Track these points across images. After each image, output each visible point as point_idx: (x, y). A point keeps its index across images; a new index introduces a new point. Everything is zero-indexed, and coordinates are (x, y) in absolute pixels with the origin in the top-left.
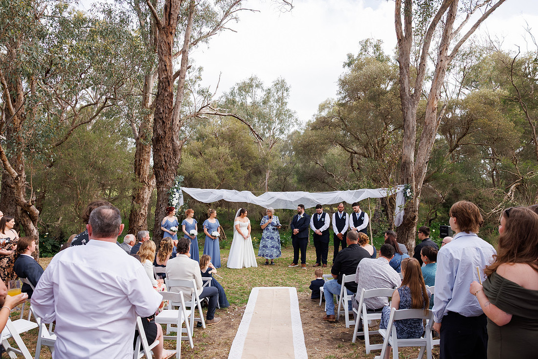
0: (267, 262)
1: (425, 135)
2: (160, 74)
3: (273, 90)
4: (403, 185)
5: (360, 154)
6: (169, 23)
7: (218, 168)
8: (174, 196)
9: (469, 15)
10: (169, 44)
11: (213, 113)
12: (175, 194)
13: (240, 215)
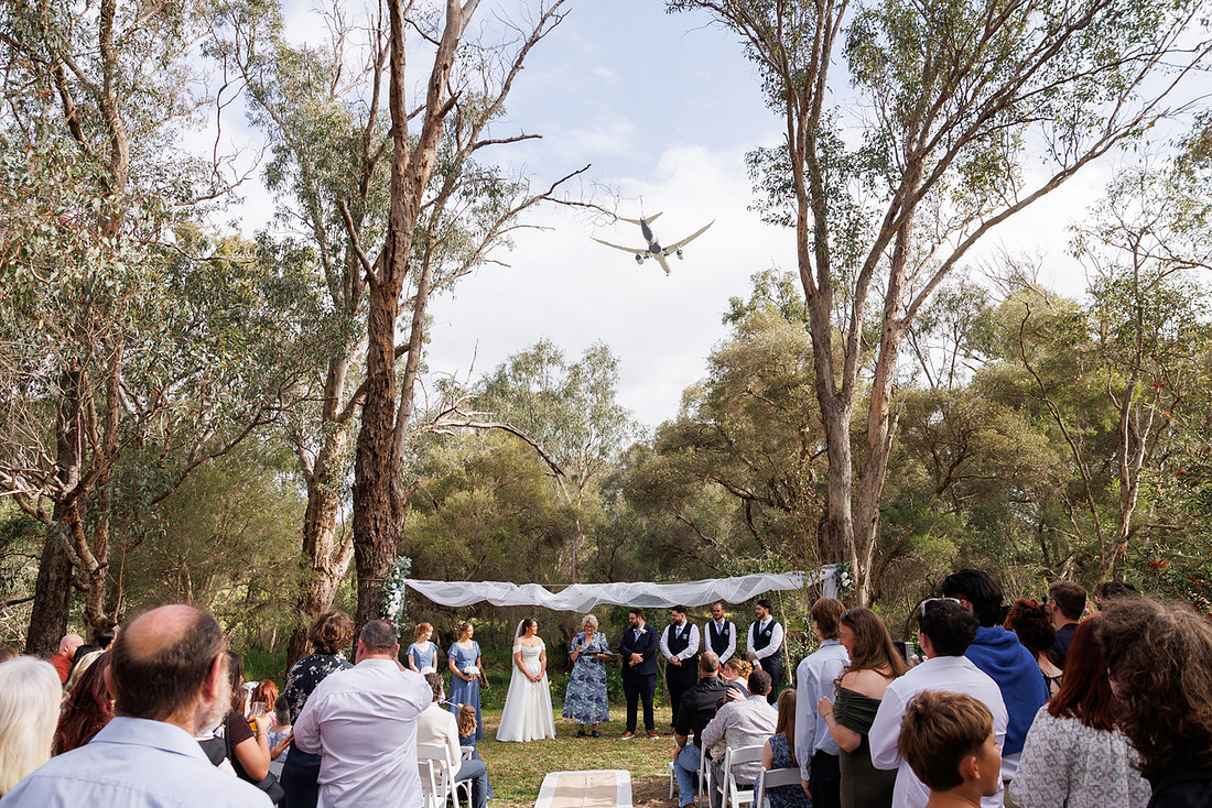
0: (580, 732)
1: (869, 467)
2: (372, 367)
3: (586, 368)
4: (834, 565)
5: (761, 500)
6: (391, 278)
7: (472, 535)
8: (391, 597)
9: (936, 246)
10: (389, 313)
11: (464, 423)
12: (393, 594)
13: (523, 633)
